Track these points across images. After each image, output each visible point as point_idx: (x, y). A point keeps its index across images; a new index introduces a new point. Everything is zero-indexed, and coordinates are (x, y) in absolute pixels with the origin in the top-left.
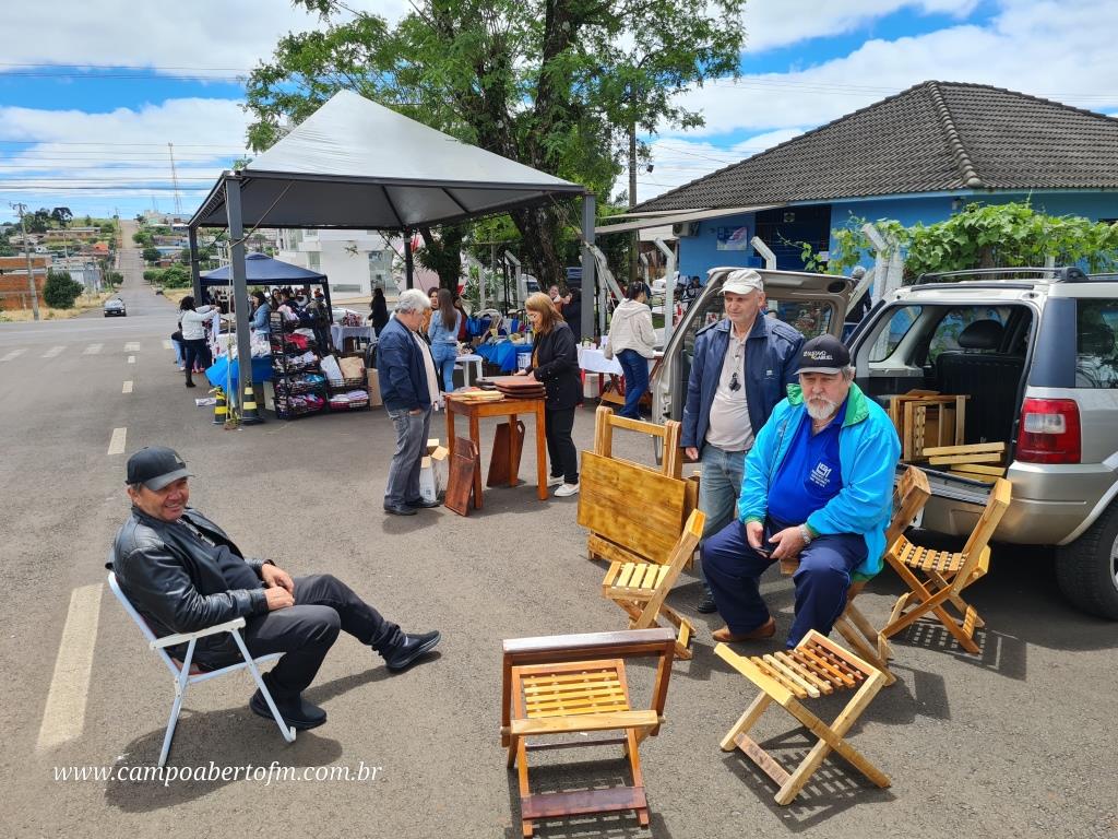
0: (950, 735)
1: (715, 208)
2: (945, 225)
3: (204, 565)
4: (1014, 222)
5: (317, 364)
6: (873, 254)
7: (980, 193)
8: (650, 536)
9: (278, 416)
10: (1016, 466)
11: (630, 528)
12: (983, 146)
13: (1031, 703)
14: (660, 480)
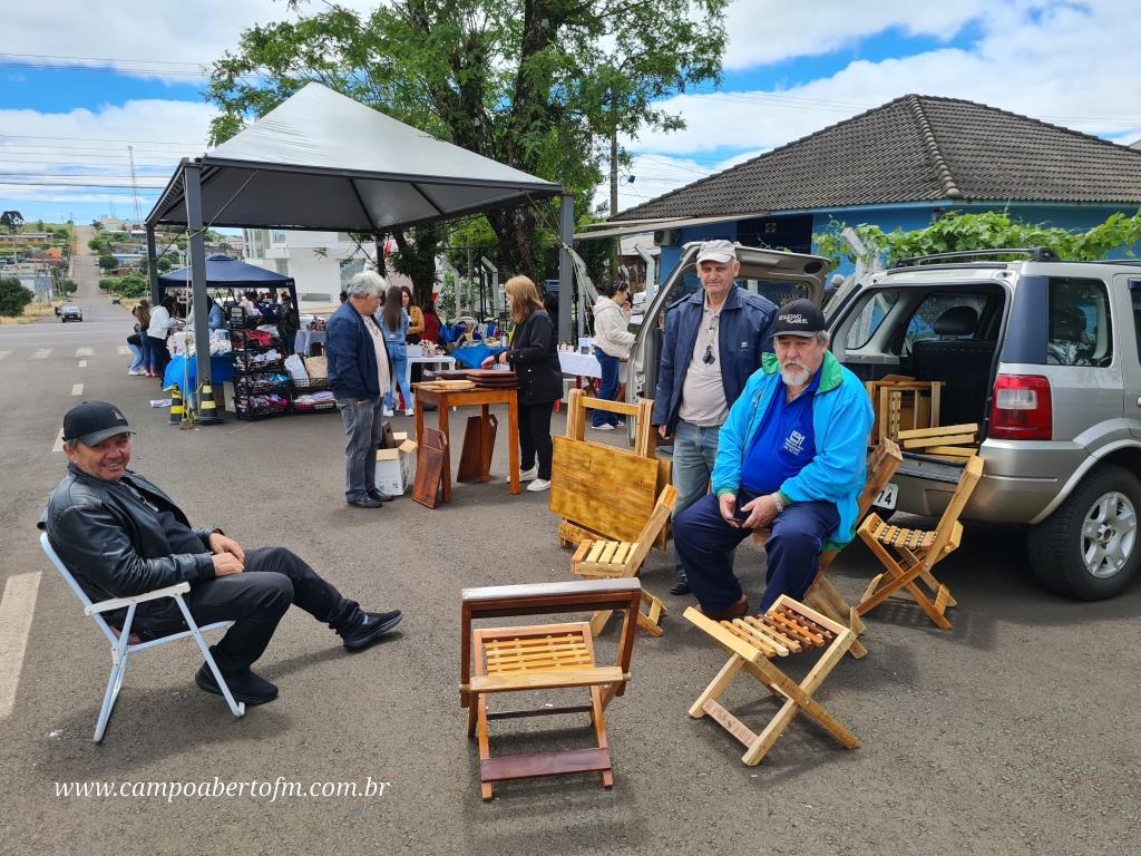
0: (920, 701)
1: (696, 217)
2: (923, 232)
3: (146, 528)
4: (993, 229)
5: (281, 362)
6: (853, 259)
7: (959, 203)
8: (623, 518)
9: (239, 416)
10: (988, 443)
11: (602, 512)
12: (962, 158)
13: (1001, 672)
14: (633, 460)
